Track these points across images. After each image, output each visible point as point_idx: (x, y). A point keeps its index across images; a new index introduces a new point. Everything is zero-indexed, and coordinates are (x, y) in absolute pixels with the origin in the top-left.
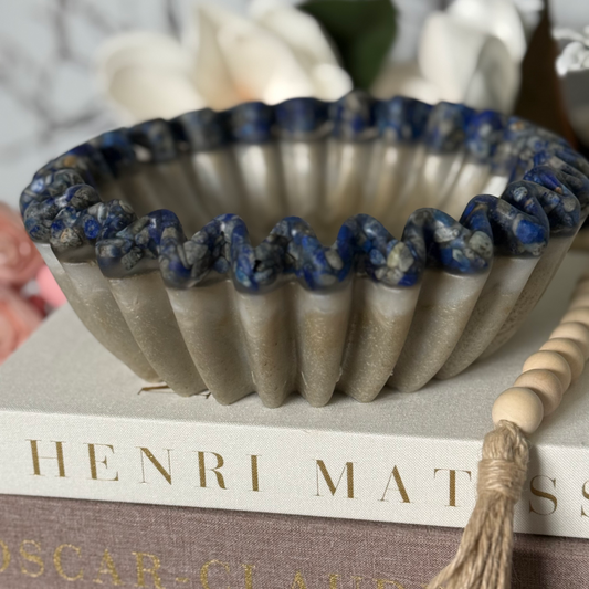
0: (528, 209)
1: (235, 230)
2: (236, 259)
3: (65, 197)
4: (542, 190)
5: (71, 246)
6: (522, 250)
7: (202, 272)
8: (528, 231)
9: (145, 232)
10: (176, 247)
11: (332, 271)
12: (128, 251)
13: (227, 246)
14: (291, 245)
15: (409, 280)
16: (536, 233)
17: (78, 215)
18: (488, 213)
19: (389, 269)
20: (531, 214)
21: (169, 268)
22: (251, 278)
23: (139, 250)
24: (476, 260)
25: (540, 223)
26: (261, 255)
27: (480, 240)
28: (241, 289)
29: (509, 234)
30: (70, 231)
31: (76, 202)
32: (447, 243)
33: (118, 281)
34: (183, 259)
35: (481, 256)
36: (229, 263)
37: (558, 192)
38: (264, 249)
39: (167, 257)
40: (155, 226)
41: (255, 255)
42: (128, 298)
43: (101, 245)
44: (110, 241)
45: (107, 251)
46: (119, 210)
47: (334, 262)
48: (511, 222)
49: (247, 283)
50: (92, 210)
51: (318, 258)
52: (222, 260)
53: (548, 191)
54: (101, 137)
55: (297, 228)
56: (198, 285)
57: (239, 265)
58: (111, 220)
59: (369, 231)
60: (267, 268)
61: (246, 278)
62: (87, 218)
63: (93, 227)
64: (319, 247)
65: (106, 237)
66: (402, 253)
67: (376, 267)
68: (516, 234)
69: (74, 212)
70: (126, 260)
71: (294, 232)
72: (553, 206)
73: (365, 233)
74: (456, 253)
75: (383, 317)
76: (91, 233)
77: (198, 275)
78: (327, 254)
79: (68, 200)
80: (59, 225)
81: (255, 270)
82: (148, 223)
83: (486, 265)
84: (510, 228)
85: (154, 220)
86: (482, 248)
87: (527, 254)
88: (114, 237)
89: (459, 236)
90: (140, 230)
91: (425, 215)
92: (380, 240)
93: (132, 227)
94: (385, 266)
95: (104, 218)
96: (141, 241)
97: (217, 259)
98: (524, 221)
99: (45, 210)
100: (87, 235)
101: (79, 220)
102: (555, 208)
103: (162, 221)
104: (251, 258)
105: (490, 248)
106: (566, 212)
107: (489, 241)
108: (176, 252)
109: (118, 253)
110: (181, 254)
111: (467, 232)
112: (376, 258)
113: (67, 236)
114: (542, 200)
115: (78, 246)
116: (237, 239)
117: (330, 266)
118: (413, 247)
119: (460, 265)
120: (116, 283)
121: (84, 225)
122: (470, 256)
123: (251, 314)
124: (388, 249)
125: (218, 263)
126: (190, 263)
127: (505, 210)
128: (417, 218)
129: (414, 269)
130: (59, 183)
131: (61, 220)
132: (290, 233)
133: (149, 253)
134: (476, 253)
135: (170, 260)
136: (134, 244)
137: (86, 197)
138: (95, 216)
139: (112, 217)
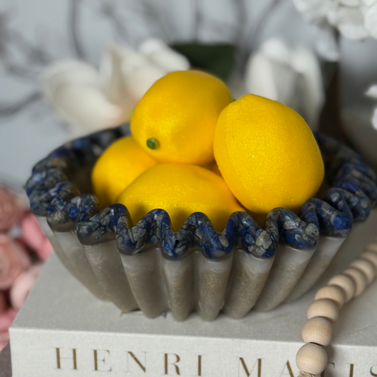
0: (340, 208)
1: (163, 220)
2: (164, 239)
3: (56, 189)
4: (348, 194)
5: (60, 222)
6: (336, 232)
7: (142, 245)
8: (340, 222)
9: (107, 217)
10: (127, 229)
11: (222, 248)
12: (96, 229)
13: (158, 229)
14: (197, 230)
15: (268, 254)
16: (345, 224)
17: (65, 203)
18: (317, 210)
19: (257, 247)
20: (341, 211)
21: (123, 242)
22: (173, 252)
23: (103, 228)
24: (309, 241)
25: (347, 217)
26: (179, 238)
27: (311, 229)
28: (166, 256)
29: (329, 223)
30: (60, 213)
31: (63, 194)
32: (292, 230)
33: (90, 247)
34: (131, 237)
35: (312, 239)
36: (159, 239)
37: (357, 196)
38: (181, 234)
39: (121, 236)
40: (113, 214)
41: (176, 238)
42: (95, 256)
43: (80, 226)
44: (86, 223)
45: (84, 229)
46: (91, 202)
47: (224, 243)
48: (330, 216)
49: (170, 254)
50: (74, 201)
51: (214, 240)
52: (154, 237)
53: (351, 195)
54: (73, 142)
55: (201, 221)
56: (139, 253)
57: (166, 243)
58: (86, 209)
59: (245, 222)
60: (183, 245)
61: (170, 251)
62: (70, 206)
63: (74, 211)
64: (215, 233)
65: (83, 220)
66: (265, 237)
67: (249, 245)
68: (332, 223)
69: (62, 201)
70: (95, 235)
71: (199, 222)
72: (354, 204)
73: (242, 224)
74: (297, 236)
75: (251, 273)
76: (73, 214)
77: (140, 247)
78: (220, 237)
79: (58, 191)
80: (52, 209)
81: (175, 246)
82: (109, 212)
83: (315, 244)
84: (329, 220)
85: (112, 211)
86: (313, 234)
87: (338, 235)
88: (88, 221)
89: (299, 226)
90: (104, 216)
91: (279, 213)
92: (252, 229)
93: (99, 214)
94: (255, 244)
95: (81, 206)
96: (104, 223)
97: (151, 237)
98: (338, 216)
99: (43, 196)
100: (70, 216)
101: (65, 206)
102: (356, 206)
103: (118, 212)
104: (174, 239)
105: (317, 234)
106: (362, 208)
107: (317, 230)
108: (127, 233)
109: (90, 230)
110: (130, 235)
111: (304, 224)
112: (249, 239)
113: (58, 216)
114: (348, 201)
115: (64, 222)
116: (165, 226)
117: (221, 245)
118: (271, 234)
119: (299, 244)
120: (88, 248)
121: (68, 210)
122: (306, 239)
123: (172, 272)
124: (257, 235)
125: (152, 239)
126: (136, 240)
127: (326, 208)
128: (274, 215)
129: (272, 247)
130: (51, 179)
131: (54, 206)
132: (197, 223)
133: (109, 230)
134: (309, 237)
135: (123, 238)
136: (101, 225)
137: (69, 191)
138: (75, 205)
139: (87, 207)
